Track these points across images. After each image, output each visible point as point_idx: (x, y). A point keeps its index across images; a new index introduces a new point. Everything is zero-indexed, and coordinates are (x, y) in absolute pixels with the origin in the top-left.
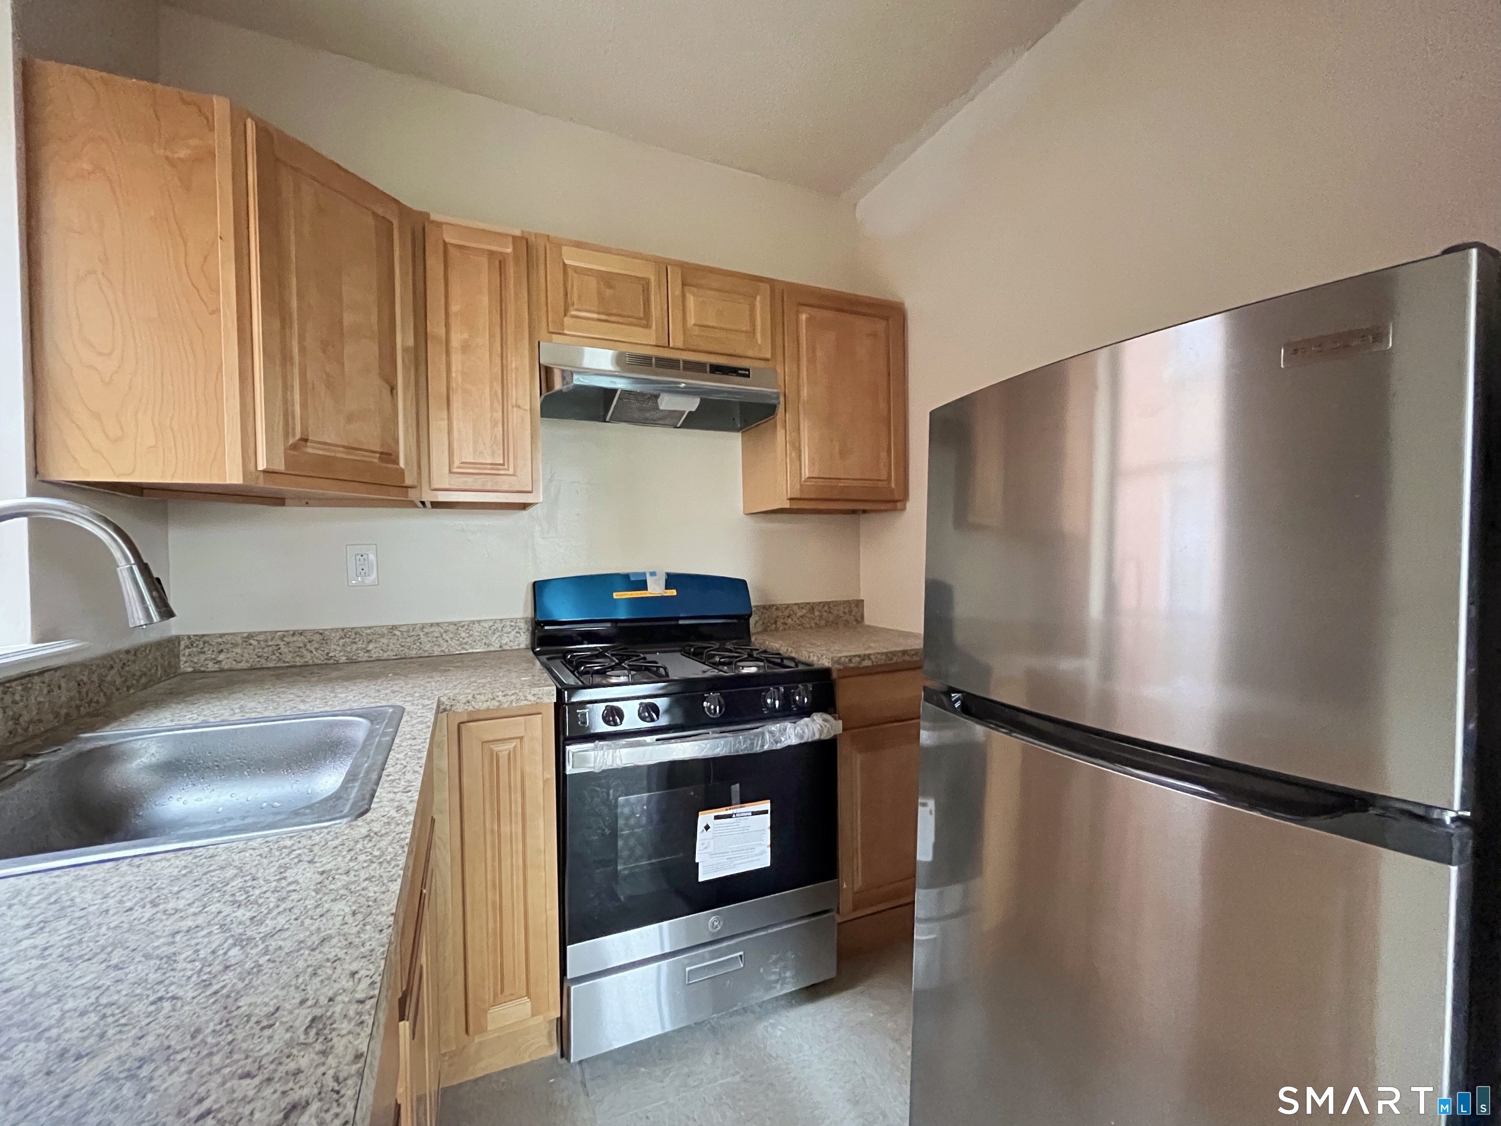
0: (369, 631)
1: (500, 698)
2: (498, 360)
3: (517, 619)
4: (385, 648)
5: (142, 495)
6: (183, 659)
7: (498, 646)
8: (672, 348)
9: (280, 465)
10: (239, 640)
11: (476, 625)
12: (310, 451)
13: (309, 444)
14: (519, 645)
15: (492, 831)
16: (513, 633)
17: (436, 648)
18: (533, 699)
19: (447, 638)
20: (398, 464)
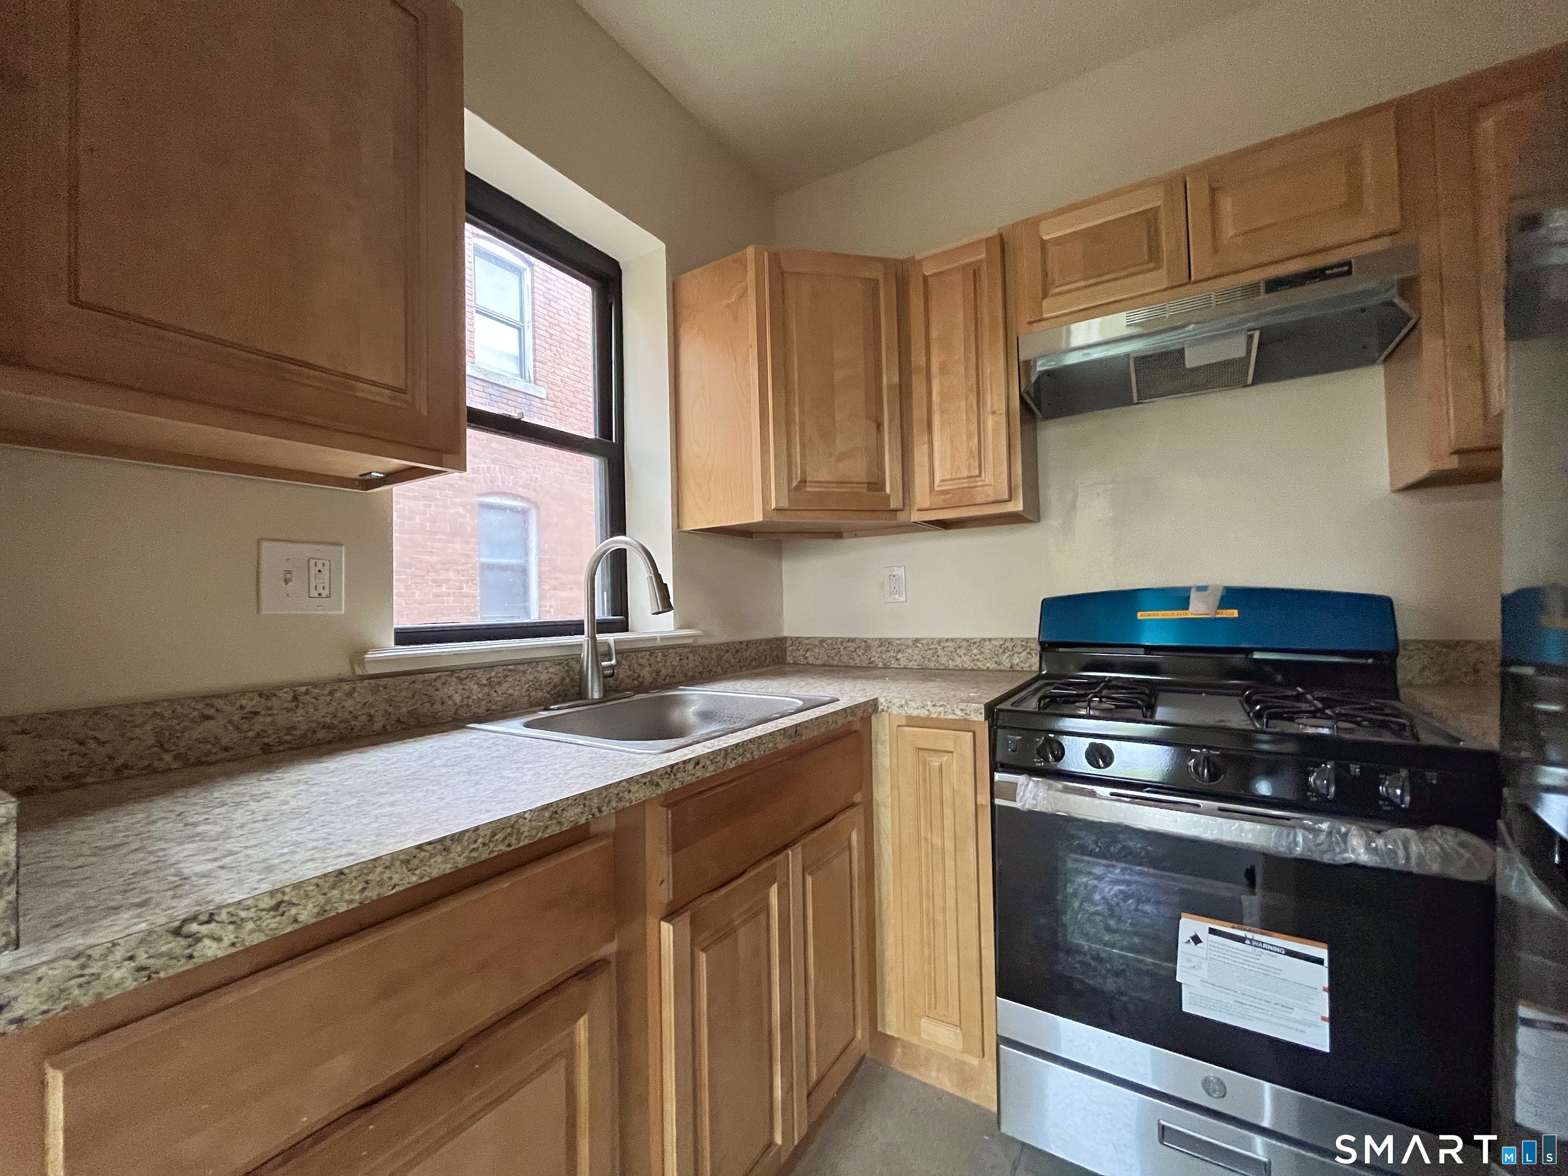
0: (898, 642)
1: (929, 707)
2: (973, 372)
3: (1028, 639)
4: (910, 658)
5: (751, 537)
6: (789, 653)
7: (1008, 665)
8: (1196, 282)
9: (785, 504)
10: (817, 643)
11: (987, 643)
12: (808, 489)
13: (808, 484)
14: (1030, 666)
15: (926, 839)
16: (1024, 654)
17: (950, 662)
18: (960, 713)
19: (961, 653)
20: (885, 490)
